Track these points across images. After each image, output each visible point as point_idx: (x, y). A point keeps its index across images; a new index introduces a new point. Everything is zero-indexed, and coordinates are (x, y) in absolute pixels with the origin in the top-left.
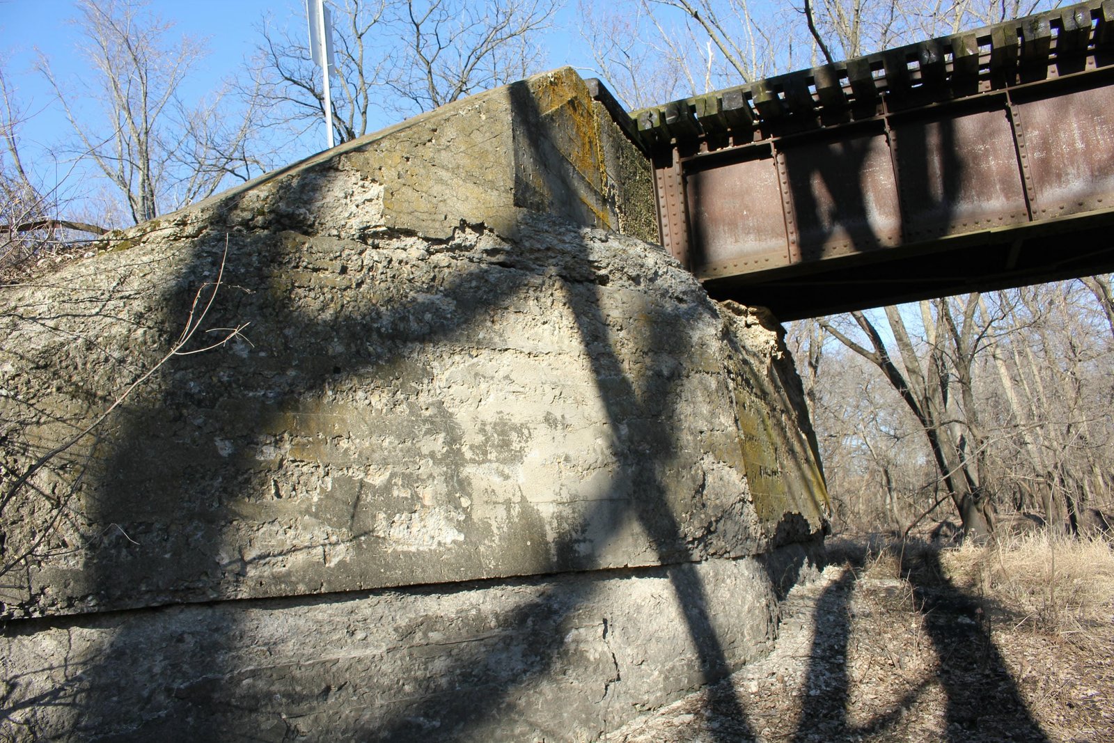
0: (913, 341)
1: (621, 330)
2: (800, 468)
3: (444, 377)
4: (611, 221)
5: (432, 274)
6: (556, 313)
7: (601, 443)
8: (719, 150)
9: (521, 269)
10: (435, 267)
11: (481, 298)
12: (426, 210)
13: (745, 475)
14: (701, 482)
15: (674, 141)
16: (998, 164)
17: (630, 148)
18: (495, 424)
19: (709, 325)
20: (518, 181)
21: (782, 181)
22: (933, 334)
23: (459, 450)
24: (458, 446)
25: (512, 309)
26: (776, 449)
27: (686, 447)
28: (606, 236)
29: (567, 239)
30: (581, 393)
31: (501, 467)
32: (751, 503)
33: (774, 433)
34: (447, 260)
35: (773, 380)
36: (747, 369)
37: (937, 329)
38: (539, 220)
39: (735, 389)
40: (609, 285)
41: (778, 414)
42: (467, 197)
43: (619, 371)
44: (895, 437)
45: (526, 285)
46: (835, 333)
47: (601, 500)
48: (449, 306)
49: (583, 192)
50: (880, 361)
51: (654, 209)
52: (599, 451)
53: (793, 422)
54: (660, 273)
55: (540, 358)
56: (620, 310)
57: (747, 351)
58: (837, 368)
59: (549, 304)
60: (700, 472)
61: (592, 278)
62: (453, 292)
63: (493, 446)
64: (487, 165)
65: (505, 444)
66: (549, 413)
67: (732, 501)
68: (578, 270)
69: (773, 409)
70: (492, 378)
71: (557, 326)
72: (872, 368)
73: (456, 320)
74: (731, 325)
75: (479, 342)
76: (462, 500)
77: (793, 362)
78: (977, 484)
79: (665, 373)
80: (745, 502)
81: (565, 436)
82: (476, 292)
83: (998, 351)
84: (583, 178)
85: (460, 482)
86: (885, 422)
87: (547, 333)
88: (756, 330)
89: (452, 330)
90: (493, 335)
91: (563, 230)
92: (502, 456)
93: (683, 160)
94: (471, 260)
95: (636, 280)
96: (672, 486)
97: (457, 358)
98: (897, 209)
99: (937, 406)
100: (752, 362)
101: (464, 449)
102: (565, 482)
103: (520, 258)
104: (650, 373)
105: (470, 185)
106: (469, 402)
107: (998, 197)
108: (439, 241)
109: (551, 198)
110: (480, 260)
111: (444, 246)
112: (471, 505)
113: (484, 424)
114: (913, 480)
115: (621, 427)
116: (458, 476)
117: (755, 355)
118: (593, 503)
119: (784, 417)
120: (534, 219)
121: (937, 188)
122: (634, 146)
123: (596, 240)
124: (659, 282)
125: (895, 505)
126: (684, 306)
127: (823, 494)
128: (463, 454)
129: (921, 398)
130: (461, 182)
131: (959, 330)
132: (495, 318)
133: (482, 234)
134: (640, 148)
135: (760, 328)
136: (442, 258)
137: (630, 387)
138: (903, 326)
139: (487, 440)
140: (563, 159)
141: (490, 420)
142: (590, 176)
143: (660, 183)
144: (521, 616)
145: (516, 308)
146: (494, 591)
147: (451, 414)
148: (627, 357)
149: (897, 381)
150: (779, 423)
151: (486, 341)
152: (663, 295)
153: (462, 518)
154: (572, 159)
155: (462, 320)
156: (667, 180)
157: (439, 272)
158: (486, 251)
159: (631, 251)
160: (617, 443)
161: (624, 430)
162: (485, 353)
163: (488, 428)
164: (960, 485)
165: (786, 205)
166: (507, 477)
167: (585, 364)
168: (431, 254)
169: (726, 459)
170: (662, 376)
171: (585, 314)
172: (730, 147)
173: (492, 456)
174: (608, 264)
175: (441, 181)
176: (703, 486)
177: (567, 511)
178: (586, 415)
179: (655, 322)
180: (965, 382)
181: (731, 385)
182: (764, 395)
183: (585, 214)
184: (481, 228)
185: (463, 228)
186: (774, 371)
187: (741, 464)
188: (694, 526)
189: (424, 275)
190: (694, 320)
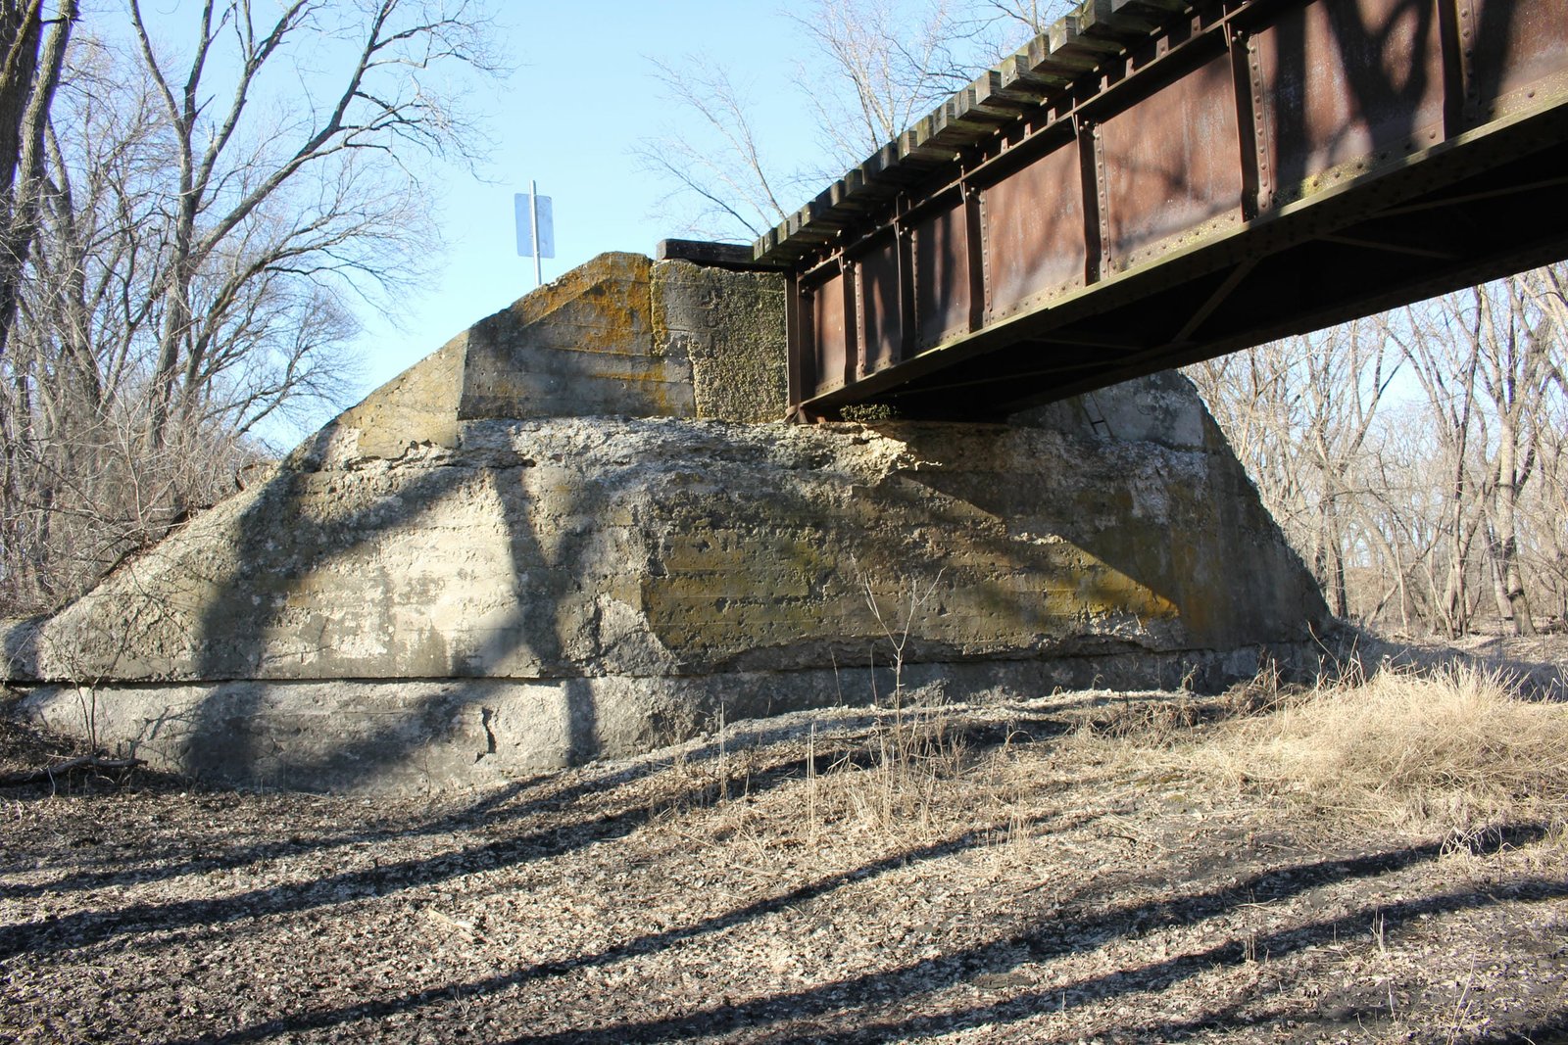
1: (539, 501)
3: (388, 551)
5: (391, 483)
6: (483, 495)
7: (503, 588)
10: (393, 477)
11: (422, 494)
12: (387, 439)
14: (591, 617)
17: (745, 280)
18: (420, 579)
20: (466, 399)
21: (856, 294)
23: (391, 597)
24: (391, 594)
29: (495, 438)
30: (491, 553)
31: (419, 607)
34: (402, 471)
40: (533, 466)
42: (420, 424)
43: (532, 533)
47: (495, 629)
48: (399, 503)
49: (599, 368)
55: (462, 531)
56: (540, 485)
59: (478, 489)
61: (518, 464)
62: (406, 493)
63: (415, 593)
64: (439, 394)
65: (425, 592)
66: (462, 570)
67: (626, 631)
68: (504, 460)
70: (422, 548)
71: (482, 504)
73: (403, 513)
75: (416, 525)
76: (389, 628)
81: (472, 585)
82: (420, 491)
84: (602, 355)
85: (389, 617)
88: (873, 446)
89: (398, 519)
90: (428, 518)
92: (421, 600)
94: (421, 467)
101: (395, 596)
102: (467, 617)
103: (460, 459)
105: (424, 414)
106: (403, 566)
108: (397, 459)
110: (429, 466)
111: (400, 462)
112: (395, 631)
113: (411, 580)
115: (523, 576)
116: (388, 613)
118: (488, 632)
120: (472, 427)
122: (757, 274)
128: (393, 599)
130: (417, 413)
132: (431, 506)
133: (430, 447)
136: (399, 471)
137: (538, 545)
139: (412, 590)
140: (559, 353)
141: (416, 577)
142: (622, 347)
144: (436, 702)
145: (448, 497)
146: (412, 685)
147: (389, 574)
148: (540, 521)
151: (421, 524)
153: (387, 639)
154: (580, 345)
155: (406, 511)
157: (396, 480)
158: (434, 459)
160: (517, 588)
161: (525, 578)
162: (419, 532)
163: (414, 582)
166: (422, 614)
167: (500, 531)
168: (392, 468)
169: (624, 598)
171: (508, 491)
173: (414, 600)
174: (531, 451)
175: (402, 416)
176: (598, 619)
177: (465, 636)
178: (494, 568)
179: (570, 491)
181: (666, 531)
183: (599, 388)
184: (427, 443)
185: (415, 445)
186: (911, 485)
187: (638, 602)
188: (579, 650)
189: (383, 484)
190: (622, 481)
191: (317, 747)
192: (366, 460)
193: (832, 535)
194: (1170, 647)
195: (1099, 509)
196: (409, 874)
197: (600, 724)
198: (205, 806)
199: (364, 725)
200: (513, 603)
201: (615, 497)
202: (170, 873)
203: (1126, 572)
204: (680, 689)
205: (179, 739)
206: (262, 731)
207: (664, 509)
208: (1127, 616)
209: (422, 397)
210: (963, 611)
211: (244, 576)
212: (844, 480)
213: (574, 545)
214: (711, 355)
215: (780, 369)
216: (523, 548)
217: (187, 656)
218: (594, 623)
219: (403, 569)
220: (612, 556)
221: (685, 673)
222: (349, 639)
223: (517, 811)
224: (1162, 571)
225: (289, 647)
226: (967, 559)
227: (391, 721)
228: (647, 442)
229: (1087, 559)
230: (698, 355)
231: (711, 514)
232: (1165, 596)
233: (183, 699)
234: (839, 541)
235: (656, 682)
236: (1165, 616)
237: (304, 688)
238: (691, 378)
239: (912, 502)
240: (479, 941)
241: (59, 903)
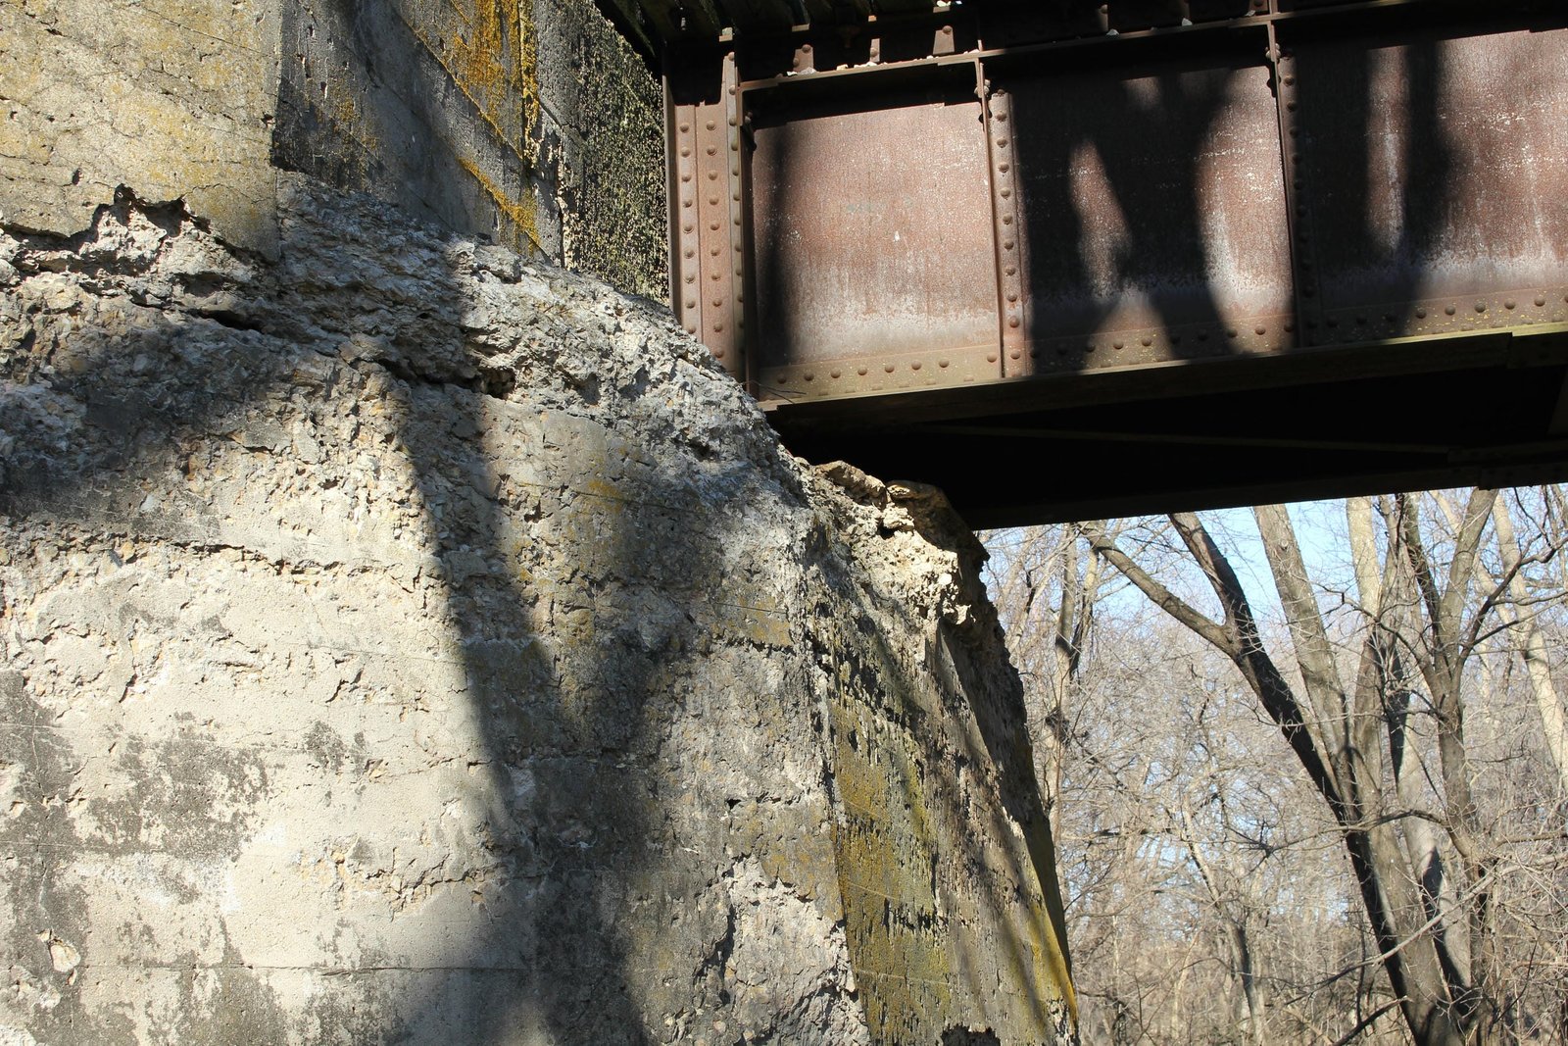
0: (1325, 602)
1: (537, 517)
2: (998, 912)
3: (34, 612)
4: (542, 229)
5: (25, 328)
6: (364, 460)
7: (460, 816)
8: (842, 69)
9: (276, 334)
10: (34, 309)
11: (158, 405)
12: (20, 150)
13: (842, 923)
14: (721, 935)
15: (727, 34)
16: (1542, 164)
17: (611, 40)
18: (169, 748)
19: (774, 520)
20: (287, 97)
21: (998, 163)
22: (1374, 588)
23: (60, 812)
24: (58, 802)
25: (242, 440)
26: (935, 859)
27: (689, 838)
28: (516, 267)
29: (407, 265)
30: (414, 679)
31: (176, 866)
32: (853, 996)
33: (933, 818)
34: (70, 292)
35: (940, 678)
36: (870, 643)
37: (1385, 575)
38: (336, 209)
39: (831, 694)
40: (516, 395)
41: (946, 768)
42: (142, 128)
43: (525, 627)
44: (1263, 846)
45: (286, 379)
46: (1128, 569)
47: (448, 970)
48: (65, 418)
49: (470, 147)
50: (1237, 647)
51: (663, 206)
52: (451, 836)
53: (991, 789)
54: (654, 375)
55: (309, 577)
56: (538, 465)
57: (877, 599)
58: (1133, 659)
59: (346, 434)
60: (722, 909)
61: (469, 374)
62: (79, 383)
63: (157, 806)
64: (205, 46)
66: (321, 727)
67: (801, 988)
68: (432, 350)
69: (937, 754)
70: (171, 622)
71: (362, 494)
72: (1217, 666)
73: (80, 459)
74: (839, 525)
75: (141, 523)
76: (57, 951)
77: (999, 634)
78: (1467, 977)
79: (648, 639)
80: (836, 995)
81: (359, 792)
82: (143, 386)
83: (1537, 641)
84: (473, 109)
85: (56, 903)
86: (1246, 806)
87: (334, 513)
88: (904, 545)
89: (68, 484)
90: (182, 505)
91: (399, 240)
92: (180, 837)
93: (748, 86)
94: (139, 299)
95: (587, 389)
96: (644, 943)
97: (76, 561)
98: (1285, 258)
99: (1376, 773)
100: (887, 625)
101: (75, 811)
102: (350, 916)
103: (275, 306)
104: (607, 636)
105: (154, 98)
106: (99, 684)
107: (1537, 250)
108: (54, 241)
109: (376, 153)
110: (165, 303)
111: (64, 254)
112: (81, 966)
113: (136, 745)
114: (1310, 960)
115: (517, 775)
116: (50, 885)
117: (895, 608)
118: (424, 978)
119: (964, 776)
120: (322, 204)
121: (1389, 212)
122: (621, 40)
123: (488, 276)
124: (649, 399)
125: (1258, 1022)
126: (709, 467)
127: (1060, 983)
128: (69, 825)
129: (1335, 750)
130: (127, 86)
131: (1440, 581)
132: (194, 461)
133: (174, 230)
134: (637, 45)
135: (917, 540)
136: (56, 287)
137: (549, 671)
138: (1299, 562)
139: (142, 789)
140: (420, 53)
141: (154, 736)
142: (492, 103)
143: (683, 142)
145: (254, 437)
147: (46, 714)
148: (547, 590)
149: (1276, 699)
150: (947, 793)
151: (161, 522)
152: (656, 435)
153: (51, 1001)
154: (445, 56)
155: (99, 458)
156: (702, 132)
157: (46, 323)
158: (183, 279)
159: (581, 312)
160: (502, 818)
161: (525, 784)
162: (157, 554)
163: (148, 757)
164: (1425, 979)
165: (1003, 227)
166: (189, 895)
167: (432, 601)
168: (24, 271)
169: (793, 878)
170: (638, 647)
171: (442, 468)
172: (871, 65)
173: (152, 835)
174: (515, 342)
175: (71, 77)
176: (726, 946)
177: (350, 995)
178: (423, 738)
179: (629, 503)
180: (1448, 718)
181: (822, 683)
182: (910, 715)
183: (471, 204)
184: (166, 213)
185: (121, 206)
219: (103, 698)
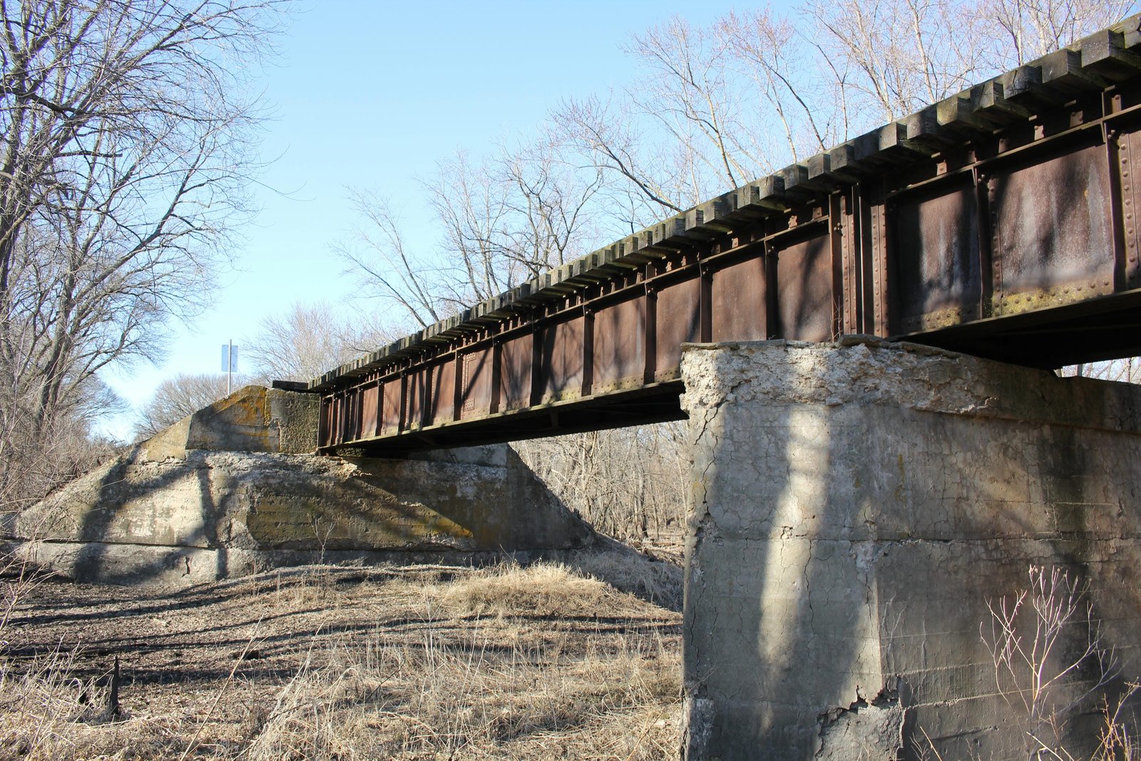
20: (189, 442)
24: (155, 513)
33: (325, 508)
41: (344, 500)
42: (172, 449)
60: (228, 523)
62: (165, 475)
63: (165, 513)
65: (168, 513)
66: (184, 505)
69: (334, 499)
70: (169, 497)
81: (188, 513)
84: (243, 426)
85: (154, 522)
94: (171, 466)
108: (162, 462)
109: (212, 441)
110: (174, 466)
112: (156, 527)
122: (309, 394)
133: (175, 459)
136: (162, 467)
140: (227, 424)
142: (252, 422)
146: (161, 547)
147: (155, 506)
150: (338, 504)
153: (153, 530)
154: (235, 422)
157: (160, 470)
158: (176, 464)
163: (165, 509)
168: (159, 466)
169: (240, 520)
173: (164, 516)
175: (165, 446)
176: (230, 527)
177: (182, 531)
182: (318, 495)
183: (241, 438)
184: (173, 457)
185: (168, 458)
186: (359, 482)
187: (245, 522)
188: (223, 538)
189: (156, 471)
190: (244, 477)
191: (124, 569)
192: (150, 461)
193: (323, 501)
194: (468, 549)
195: (441, 493)
196: (150, 610)
197: (228, 566)
198: (79, 588)
199: (142, 561)
200: (201, 519)
201: (241, 482)
202: (70, 607)
203: (450, 518)
204: (258, 555)
205: (69, 563)
206: (102, 562)
207: (258, 488)
208: (448, 536)
209: (172, 439)
210: (376, 531)
211: (100, 503)
212: (330, 479)
213: (225, 499)
214: (287, 426)
215: (316, 432)
216: (206, 499)
217: (75, 532)
218: (229, 529)
219: (161, 504)
220: (238, 505)
221: (261, 549)
222: (138, 529)
223: (192, 594)
224: (468, 519)
225: (116, 530)
226: (379, 511)
227: (152, 560)
228: (255, 462)
229: (433, 513)
230: (282, 426)
231: (276, 491)
232: (467, 529)
233: (72, 548)
234: (327, 502)
235: (250, 551)
236: (467, 537)
237: (120, 546)
238: (279, 435)
239: (358, 488)
240: (167, 626)
241: (35, 613)
